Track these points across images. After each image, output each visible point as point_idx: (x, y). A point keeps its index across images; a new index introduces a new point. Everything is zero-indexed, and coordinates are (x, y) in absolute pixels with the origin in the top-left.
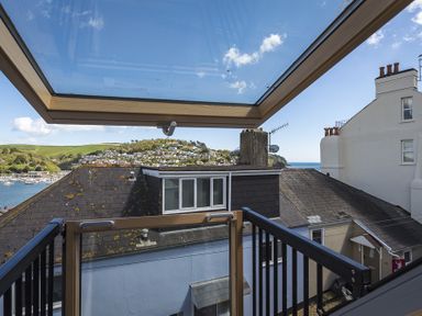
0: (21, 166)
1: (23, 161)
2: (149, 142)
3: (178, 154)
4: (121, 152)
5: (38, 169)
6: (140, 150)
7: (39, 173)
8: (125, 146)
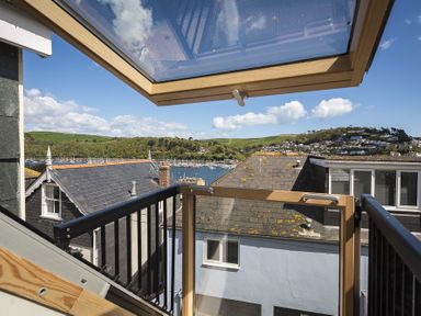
0: (220, 156)
1: (221, 151)
2: (327, 132)
3: (363, 144)
4: (297, 143)
5: (231, 158)
6: (318, 141)
7: (231, 161)
8: (302, 136)
